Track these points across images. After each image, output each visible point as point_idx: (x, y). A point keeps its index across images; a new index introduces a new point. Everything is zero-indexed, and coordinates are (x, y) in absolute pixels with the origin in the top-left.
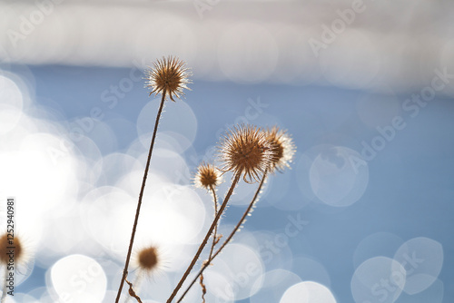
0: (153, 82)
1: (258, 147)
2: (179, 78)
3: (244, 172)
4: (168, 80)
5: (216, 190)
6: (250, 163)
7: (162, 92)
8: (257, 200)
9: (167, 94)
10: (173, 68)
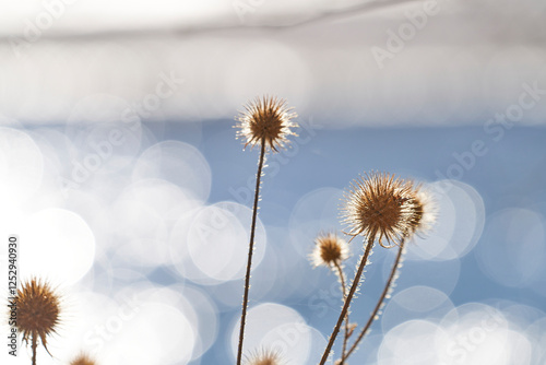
0: (247, 130)
1: (394, 198)
2: (281, 122)
3: (378, 235)
4: (267, 125)
5: (342, 267)
6: (386, 220)
7: (259, 142)
8: (396, 277)
9: (267, 144)
10: (271, 110)
